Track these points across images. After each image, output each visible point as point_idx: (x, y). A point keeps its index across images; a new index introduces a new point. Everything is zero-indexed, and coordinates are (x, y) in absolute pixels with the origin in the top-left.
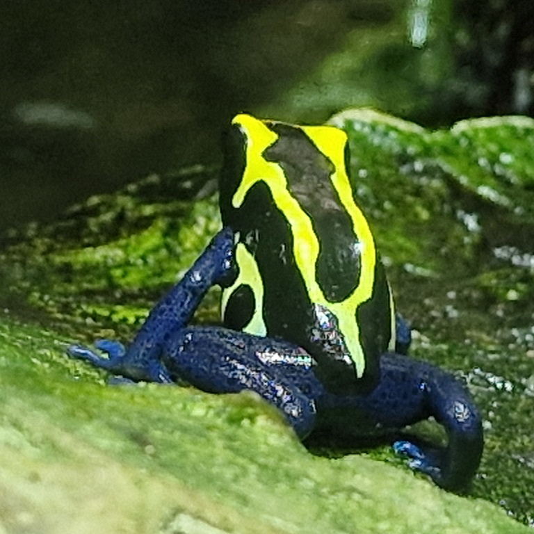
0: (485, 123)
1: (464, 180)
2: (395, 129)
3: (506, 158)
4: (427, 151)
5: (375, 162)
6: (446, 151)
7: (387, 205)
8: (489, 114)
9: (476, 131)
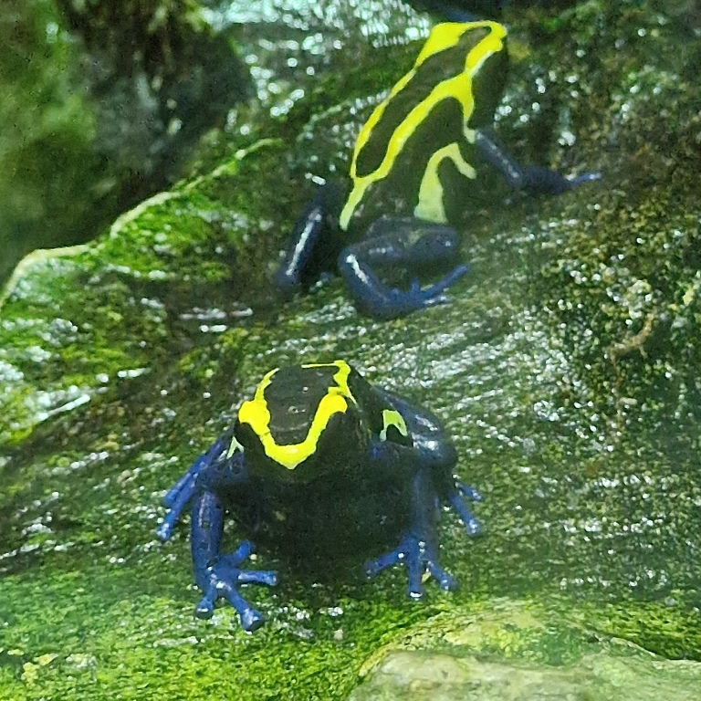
0: (132, 214)
1: (137, 274)
2: (67, 258)
3: (160, 237)
4: (98, 263)
5: (63, 292)
6: (113, 255)
7: (87, 326)
8: (133, 206)
9: (128, 226)
